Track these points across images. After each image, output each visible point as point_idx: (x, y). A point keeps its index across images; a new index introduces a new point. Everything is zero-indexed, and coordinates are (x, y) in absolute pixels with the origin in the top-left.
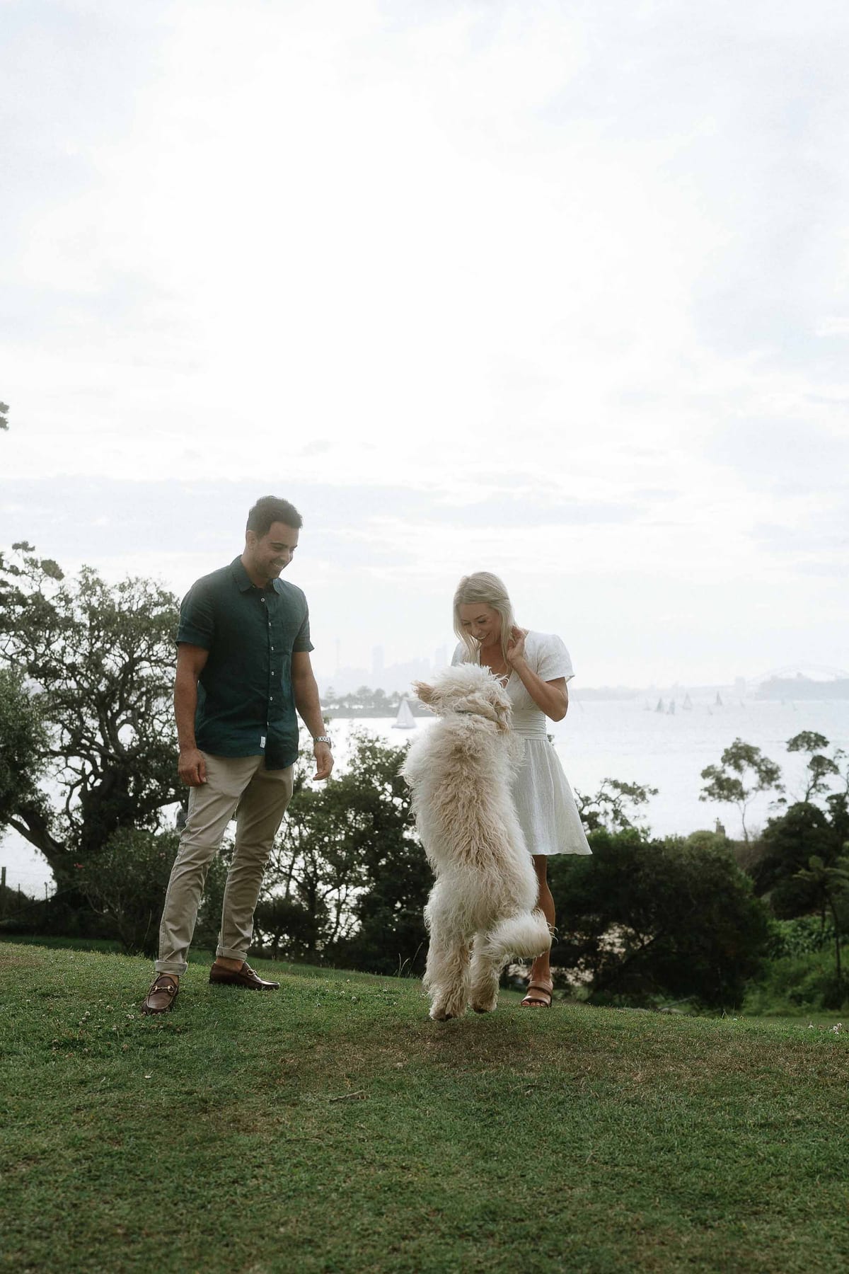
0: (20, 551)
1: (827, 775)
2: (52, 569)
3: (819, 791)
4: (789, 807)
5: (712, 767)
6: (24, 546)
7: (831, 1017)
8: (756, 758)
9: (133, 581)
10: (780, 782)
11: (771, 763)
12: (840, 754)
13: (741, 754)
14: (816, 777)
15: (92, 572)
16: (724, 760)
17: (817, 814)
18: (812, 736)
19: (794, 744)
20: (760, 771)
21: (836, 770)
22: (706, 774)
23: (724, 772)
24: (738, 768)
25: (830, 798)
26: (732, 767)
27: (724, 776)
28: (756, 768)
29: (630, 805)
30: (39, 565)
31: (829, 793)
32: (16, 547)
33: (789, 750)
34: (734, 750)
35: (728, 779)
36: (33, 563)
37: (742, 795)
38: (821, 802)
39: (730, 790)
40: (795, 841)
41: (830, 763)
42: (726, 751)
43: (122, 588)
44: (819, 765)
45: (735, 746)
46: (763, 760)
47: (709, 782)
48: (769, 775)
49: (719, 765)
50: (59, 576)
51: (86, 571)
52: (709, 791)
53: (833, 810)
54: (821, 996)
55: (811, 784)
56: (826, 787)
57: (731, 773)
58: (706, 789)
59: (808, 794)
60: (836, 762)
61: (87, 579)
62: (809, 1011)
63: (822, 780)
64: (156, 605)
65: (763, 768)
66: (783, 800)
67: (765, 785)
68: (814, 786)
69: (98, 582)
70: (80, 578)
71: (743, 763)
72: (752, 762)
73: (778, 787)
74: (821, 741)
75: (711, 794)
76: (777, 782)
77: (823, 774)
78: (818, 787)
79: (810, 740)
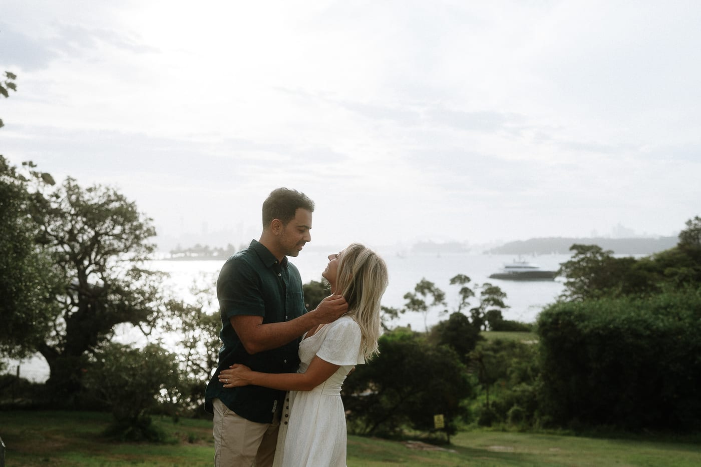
0: (27, 167)
1: (469, 297)
2: (47, 179)
3: (465, 306)
4: (450, 315)
5: (409, 293)
6: (31, 164)
7: (487, 431)
8: (433, 289)
9: (97, 187)
10: (445, 301)
11: (440, 291)
13: (424, 287)
14: (464, 298)
15: (74, 180)
16: (416, 290)
17: (465, 318)
18: (463, 277)
19: (453, 281)
20: (434, 295)
21: (473, 294)
22: (406, 297)
23: (415, 295)
24: (423, 294)
25: (471, 310)
26: (420, 293)
27: (416, 298)
28: (432, 294)
29: (390, 319)
30: (40, 175)
32: (24, 164)
33: (451, 284)
34: (421, 284)
35: (418, 300)
36: (35, 174)
37: (425, 308)
38: (467, 312)
39: (418, 306)
40: (454, 333)
41: (470, 291)
42: (418, 285)
43: (90, 190)
44: (466, 292)
45: (422, 282)
46: (436, 289)
47: (408, 301)
48: (439, 297)
49: (413, 291)
50: (52, 183)
51: (69, 179)
53: (473, 316)
54: (478, 419)
55: (462, 302)
56: (469, 304)
57: (419, 296)
58: (406, 305)
59: (460, 308)
60: (473, 291)
61: (69, 183)
62: (474, 427)
63: (467, 300)
64: (112, 201)
65: (436, 293)
66: (446, 311)
67: (437, 303)
68: (463, 303)
69: (77, 187)
70: (66, 183)
71: (426, 291)
72: (431, 291)
73: (444, 304)
74: (467, 279)
75: (409, 307)
76: (443, 301)
77: (467, 297)
78: (465, 304)
79: (461, 279)
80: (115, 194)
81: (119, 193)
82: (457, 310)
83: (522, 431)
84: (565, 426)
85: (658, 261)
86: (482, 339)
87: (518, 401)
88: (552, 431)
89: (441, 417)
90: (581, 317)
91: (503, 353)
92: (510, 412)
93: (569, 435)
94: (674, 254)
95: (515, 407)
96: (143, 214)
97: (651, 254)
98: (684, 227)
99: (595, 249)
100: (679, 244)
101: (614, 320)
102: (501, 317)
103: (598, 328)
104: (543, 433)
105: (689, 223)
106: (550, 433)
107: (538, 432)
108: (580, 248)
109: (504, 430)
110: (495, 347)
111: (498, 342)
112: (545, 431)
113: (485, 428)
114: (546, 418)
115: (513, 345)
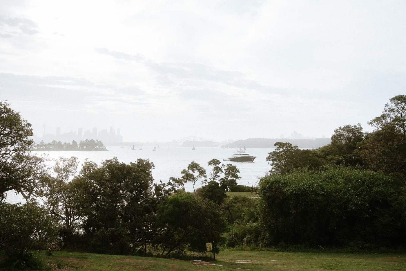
1: (219, 173)
3: (217, 177)
4: (208, 183)
5: (184, 170)
8: (198, 167)
10: (206, 175)
11: (203, 169)
12: (223, 166)
13: (194, 166)
16: (189, 168)
17: (217, 184)
18: (216, 160)
19: (210, 163)
20: (199, 171)
21: (221, 171)
22: (183, 172)
23: (188, 172)
24: (193, 170)
25: (221, 179)
26: (191, 170)
31: (220, 178)
33: (208, 165)
34: (192, 165)
35: (190, 174)
37: (194, 179)
38: (218, 181)
39: (190, 177)
40: (211, 193)
41: (220, 169)
42: (189, 165)
44: (217, 170)
45: (192, 163)
46: (200, 168)
47: (184, 175)
48: (202, 172)
49: (187, 169)
52: (184, 178)
53: (221, 183)
56: (219, 176)
57: (191, 172)
58: (183, 177)
59: (214, 179)
60: (222, 168)
63: (218, 174)
65: (200, 170)
66: (206, 180)
67: (201, 176)
71: (195, 169)
72: (197, 169)
73: (204, 176)
74: (218, 162)
77: (218, 172)
78: (216, 176)
79: (214, 162)
80: (5, 108)
81: (8, 107)
82: (212, 180)
83: (253, 250)
84: (277, 246)
85: (322, 152)
86: (226, 196)
87: (250, 232)
88: (269, 249)
89: (211, 244)
90: (285, 184)
91: (239, 204)
92: (245, 239)
93: (279, 251)
94: (329, 148)
95: (248, 236)
96: (24, 121)
97: (318, 148)
98: (334, 133)
99: (288, 145)
100: (331, 142)
101: (304, 185)
102: (236, 184)
103: (295, 190)
104: (264, 250)
105: (336, 131)
106: (268, 250)
107: (262, 250)
108: (280, 145)
109: (242, 250)
110: (234, 201)
111: (236, 198)
112: (265, 249)
113: (232, 249)
114: (265, 241)
115: (244, 200)
